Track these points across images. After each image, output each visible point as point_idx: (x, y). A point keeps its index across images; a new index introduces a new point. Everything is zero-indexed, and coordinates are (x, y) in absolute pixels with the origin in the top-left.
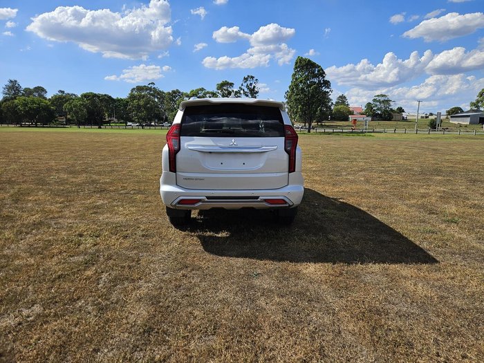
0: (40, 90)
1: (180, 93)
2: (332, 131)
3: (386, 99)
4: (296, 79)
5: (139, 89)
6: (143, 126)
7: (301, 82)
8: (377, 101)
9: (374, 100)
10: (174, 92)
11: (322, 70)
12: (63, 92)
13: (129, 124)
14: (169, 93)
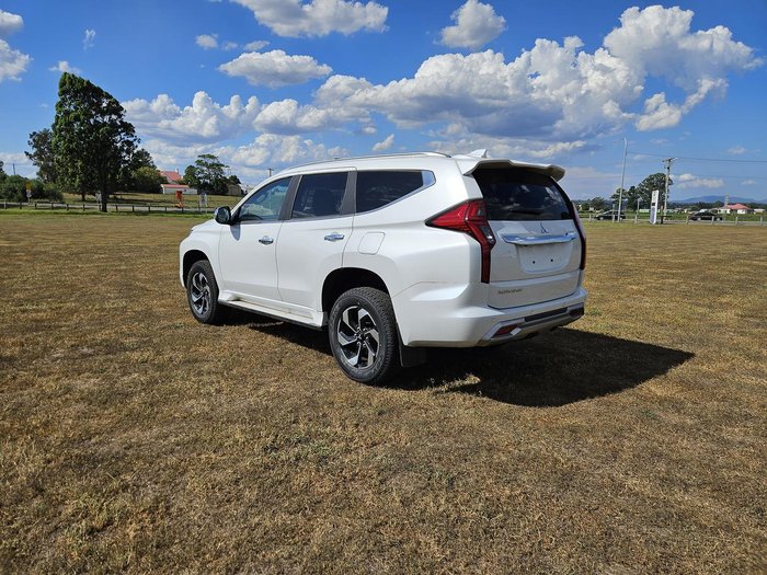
2: (147, 209)
3: (216, 162)
4: (67, 113)
7: (77, 118)
8: (203, 165)
9: (199, 162)
11: (117, 103)
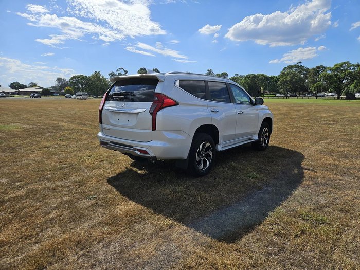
0: (224, 75)
1: (323, 67)
5: (290, 67)
6: (287, 96)
10: (318, 67)
12: (237, 75)
13: (277, 95)
14: (314, 69)
